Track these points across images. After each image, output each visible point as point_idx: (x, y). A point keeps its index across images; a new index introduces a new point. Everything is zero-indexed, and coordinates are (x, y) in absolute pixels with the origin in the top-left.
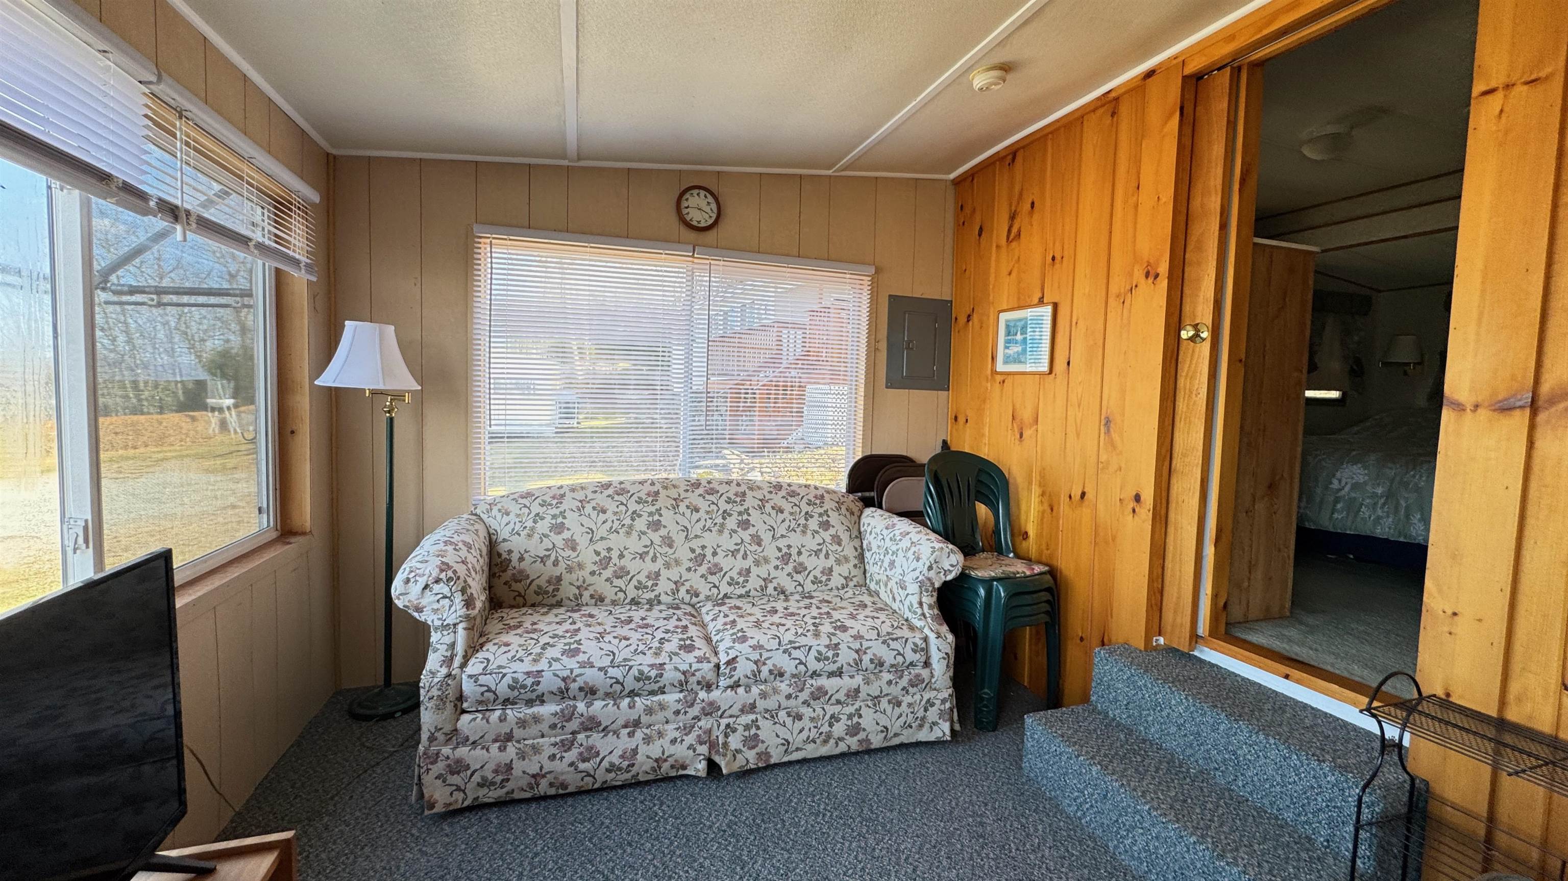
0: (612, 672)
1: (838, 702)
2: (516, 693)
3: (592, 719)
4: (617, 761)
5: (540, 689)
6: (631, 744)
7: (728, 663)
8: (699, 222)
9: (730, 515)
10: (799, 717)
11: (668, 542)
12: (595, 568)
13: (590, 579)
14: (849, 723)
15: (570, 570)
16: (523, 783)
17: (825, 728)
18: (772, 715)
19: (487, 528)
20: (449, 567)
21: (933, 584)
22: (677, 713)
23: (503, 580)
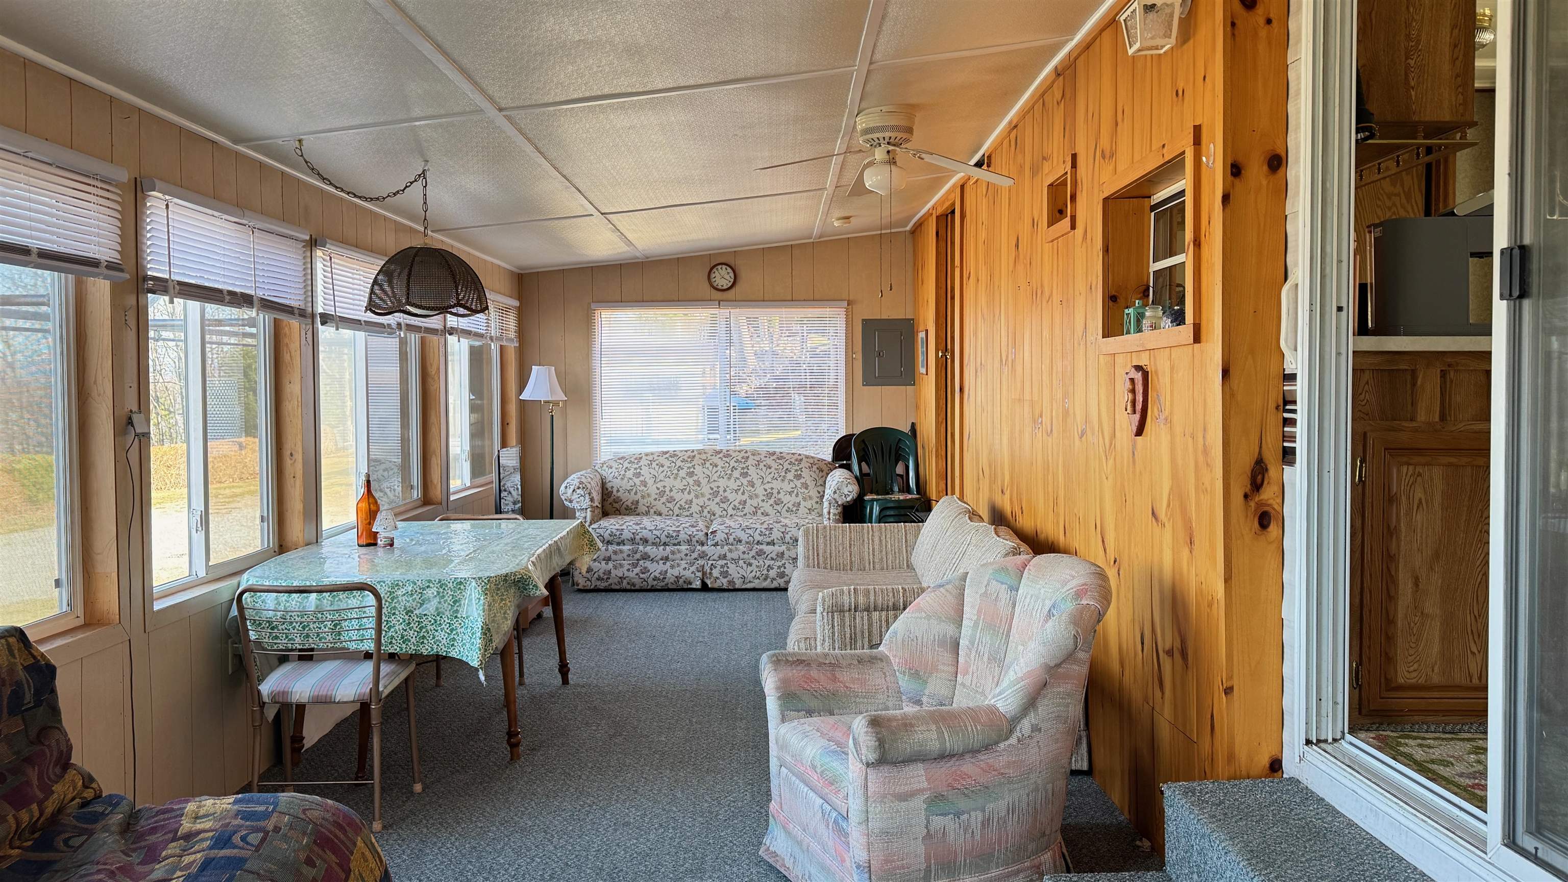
0: (655, 532)
1: (772, 559)
2: (612, 538)
3: (646, 553)
4: (658, 576)
5: (623, 537)
6: (665, 568)
7: (712, 533)
8: (722, 286)
9: (736, 469)
10: (750, 564)
11: (698, 483)
12: (657, 497)
13: (654, 503)
14: (779, 571)
15: (643, 497)
16: (616, 581)
17: (765, 572)
18: (735, 561)
19: (601, 475)
20: (583, 483)
21: (837, 502)
22: (686, 555)
23: (609, 502)
